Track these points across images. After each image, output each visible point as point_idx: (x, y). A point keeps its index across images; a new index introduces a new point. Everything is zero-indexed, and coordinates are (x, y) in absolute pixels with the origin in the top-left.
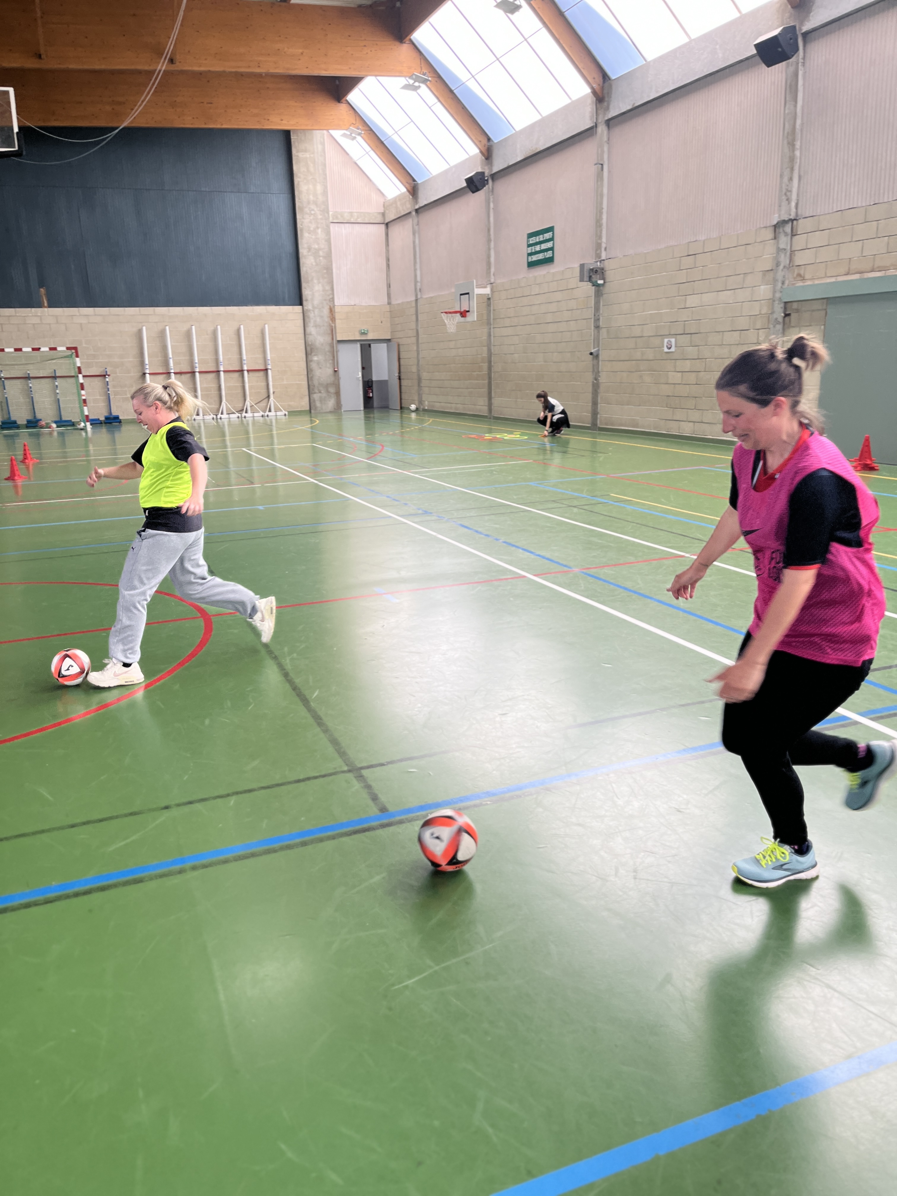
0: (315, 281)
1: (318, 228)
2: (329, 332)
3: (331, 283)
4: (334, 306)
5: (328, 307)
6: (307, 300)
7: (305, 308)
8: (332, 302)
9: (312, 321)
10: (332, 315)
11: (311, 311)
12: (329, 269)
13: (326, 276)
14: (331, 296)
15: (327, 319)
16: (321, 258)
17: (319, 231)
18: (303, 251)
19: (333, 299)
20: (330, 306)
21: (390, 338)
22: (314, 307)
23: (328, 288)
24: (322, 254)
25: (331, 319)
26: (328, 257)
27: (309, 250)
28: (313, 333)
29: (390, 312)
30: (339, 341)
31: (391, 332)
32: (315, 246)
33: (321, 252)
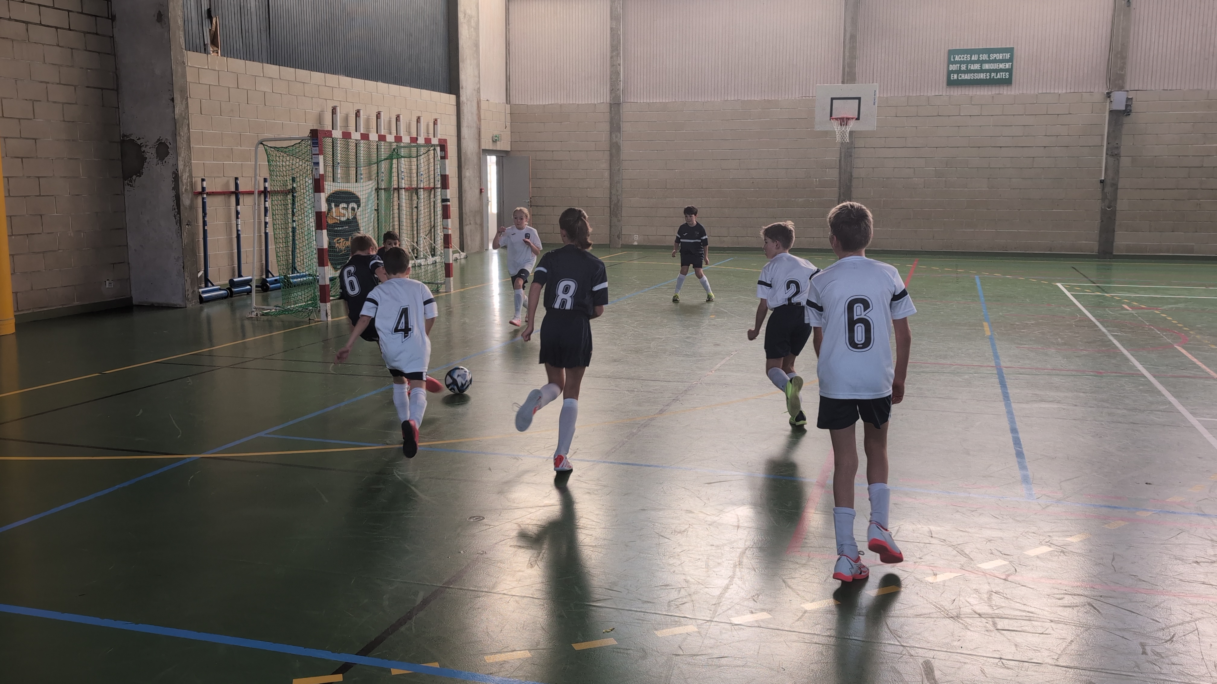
0: (468, 61)
2: (477, 136)
3: (478, 65)
4: (480, 100)
5: (477, 101)
6: (462, 88)
7: (461, 99)
8: (479, 94)
9: (466, 118)
10: (479, 112)
11: (465, 104)
12: (477, 45)
13: (475, 55)
14: (478, 86)
15: (475, 118)
16: (472, 29)
18: (461, 16)
19: (479, 89)
20: (478, 99)
21: (510, 150)
22: (467, 100)
23: (476, 73)
24: (473, 24)
25: (478, 118)
26: (477, 28)
27: (465, 17)
28: (466, 136)
29: (511, 114)
30: (483, 150)
31: (511, 142)
32: (468, 12)
33: (472, 21)
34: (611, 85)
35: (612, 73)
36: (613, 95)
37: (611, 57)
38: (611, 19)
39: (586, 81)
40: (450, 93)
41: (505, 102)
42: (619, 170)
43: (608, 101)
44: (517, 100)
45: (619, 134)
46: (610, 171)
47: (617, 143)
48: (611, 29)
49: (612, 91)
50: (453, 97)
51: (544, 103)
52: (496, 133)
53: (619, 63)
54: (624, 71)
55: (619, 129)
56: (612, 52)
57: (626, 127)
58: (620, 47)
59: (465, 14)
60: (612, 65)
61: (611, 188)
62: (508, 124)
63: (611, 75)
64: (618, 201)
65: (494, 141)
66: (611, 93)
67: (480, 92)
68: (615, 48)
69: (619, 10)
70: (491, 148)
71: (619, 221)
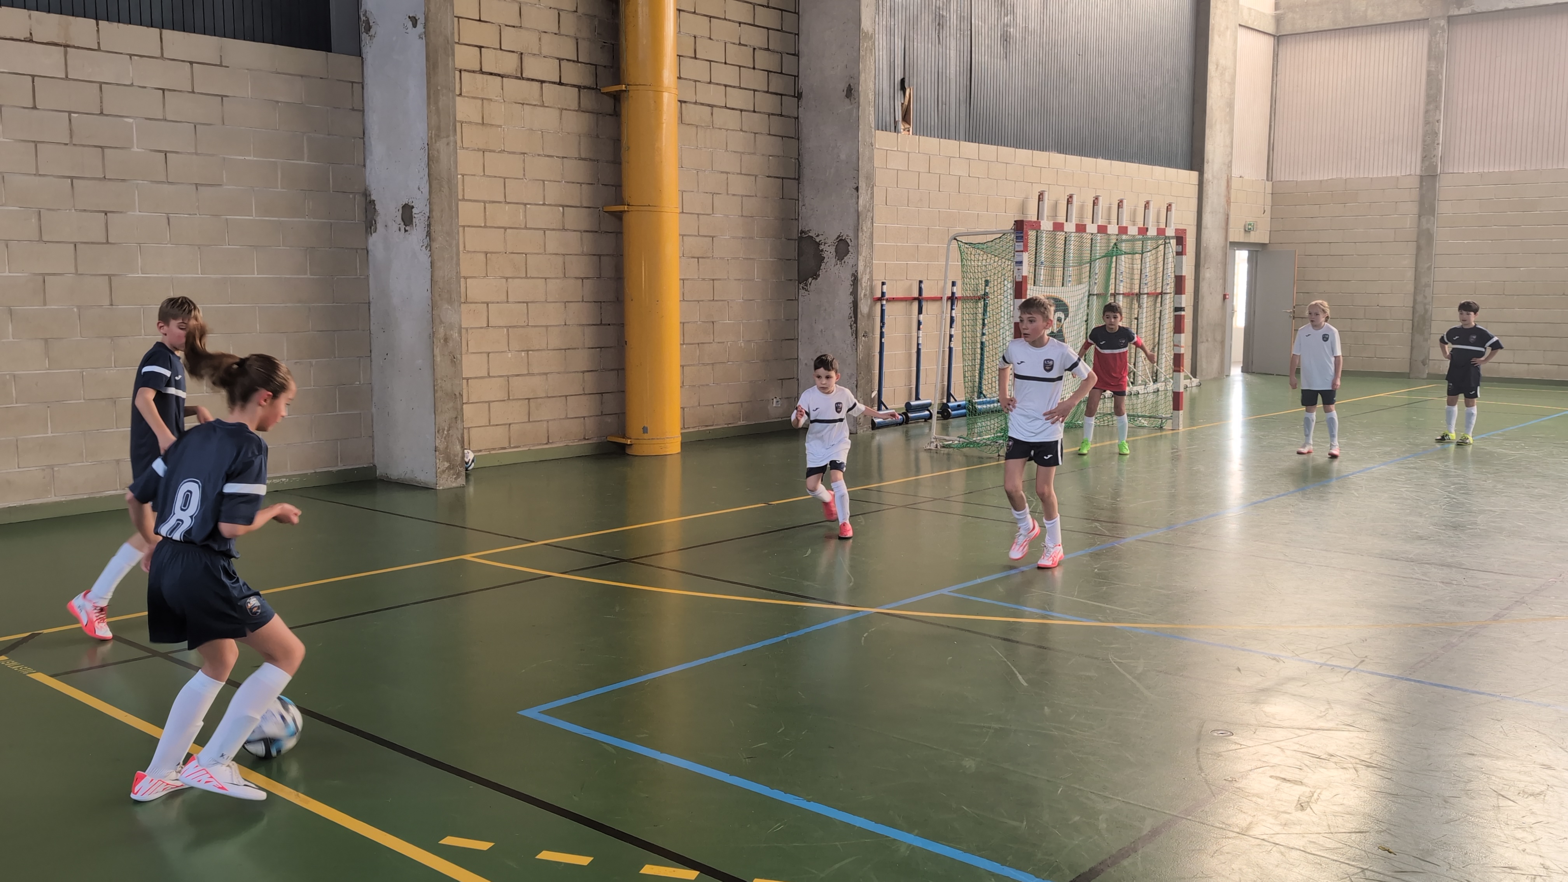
0: (1218, 125)
1: (1227, 28)
2: (1224, 224)
3: (1231, 131)
4: (1231, 176)
5: (1226, 178)
6: (1208, 162)
7: (1206, 176)
8: (1230, 169)
9: (1210, 202)
10: (1229, 192)
11: (1210, 183)
12: (1231, 105)
13: (1228, 118)
14: (1230, 158)
15: (1223, 201)
16: (1226, 84)
17: (1229, 33)
18: (1211, 67)
19: (1231, 162)
20: (1228, 176)
21: (1268, 242)
22: (1214, 177)
23: (1228, 142)
24: (1227, 77)
25: (1227, 201)
26: (1232, 83)
27: (1217, 68)
28: (1209, 226)
29: (1272, 194)
30: (1230, 242)
31: (1270, 231)
32: (1222, 62)
33: (1227, 74)
34: (1424, 150)
35: (1425, 135)
36: (1427, 163)
37: (1427, 112)
38: (1429, 58)
39: (1386, 146)
40: (1192, 169)
41: (1265, 179)
42: (1429, 268)
43: (1418, 172)
44: (1281, 175)
45: (1432, 218)
46: (1416, 271)
47: (1428, 230)
48: (1429, 74)
49: (1424, 158)
50: (1195, 175)
51: (1321, 179)
52: (1250, 220)
53: (1437, 118)
54: (1445, 131)
55: (1432, 211)
56: (1428, 103)
57: (1444, 208)
58: (1441, 97)
59: (1217, 66)
60: (1427, 123)
61: (1415, 294)
62: (1268, 209)
63: (1424, 136)
64: (1426, 311)
65: (1247, 231)
66: (1423, 161)
67: (1231, 166)
68: (1432, 98)
69: (1441, 45)
70: (1242, 240)
71: (1426, 340)
